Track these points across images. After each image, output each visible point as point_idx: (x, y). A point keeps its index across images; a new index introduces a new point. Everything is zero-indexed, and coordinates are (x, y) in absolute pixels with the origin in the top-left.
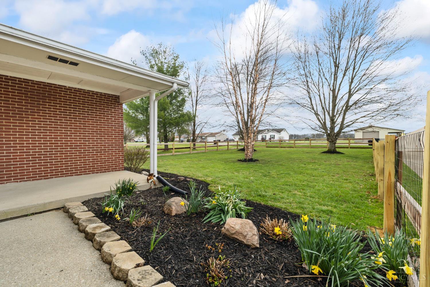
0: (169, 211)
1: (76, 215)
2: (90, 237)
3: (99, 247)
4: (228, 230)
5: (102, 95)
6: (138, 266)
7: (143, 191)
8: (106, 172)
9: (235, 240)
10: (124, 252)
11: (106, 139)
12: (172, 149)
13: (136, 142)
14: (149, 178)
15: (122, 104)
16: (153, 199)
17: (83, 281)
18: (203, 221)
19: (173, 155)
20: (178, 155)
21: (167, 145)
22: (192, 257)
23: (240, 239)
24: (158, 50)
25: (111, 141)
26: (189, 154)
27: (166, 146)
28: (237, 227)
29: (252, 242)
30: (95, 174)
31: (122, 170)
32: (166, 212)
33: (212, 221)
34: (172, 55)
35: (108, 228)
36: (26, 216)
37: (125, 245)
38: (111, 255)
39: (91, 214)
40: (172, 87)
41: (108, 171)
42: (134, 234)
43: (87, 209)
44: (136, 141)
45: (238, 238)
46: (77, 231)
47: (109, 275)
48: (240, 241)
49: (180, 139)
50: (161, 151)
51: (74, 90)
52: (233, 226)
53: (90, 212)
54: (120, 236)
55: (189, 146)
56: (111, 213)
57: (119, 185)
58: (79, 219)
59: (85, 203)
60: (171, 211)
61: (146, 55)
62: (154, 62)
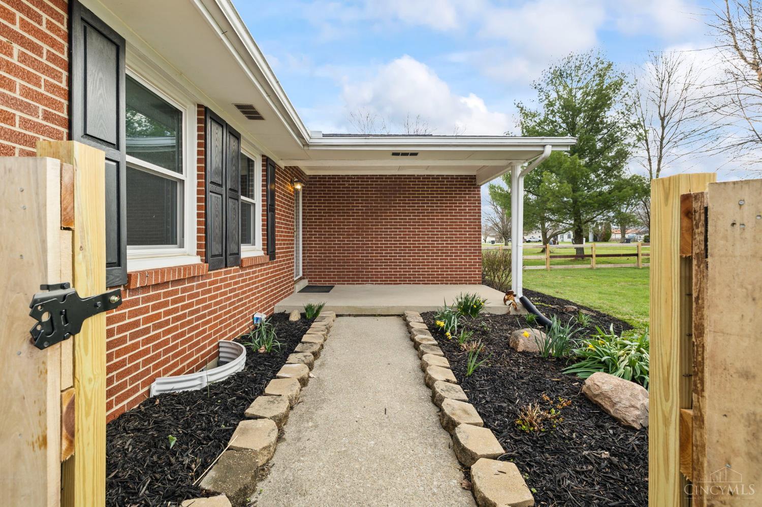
0: (514, 345)
1: (410, 324)
2: (416, 346)
3: (420, 355)
4: (588, 388)
5: (454, 178)
6: (448, 381)
7: (496, 316)
8: (457, 284)
9: (597, 406)
10: (442, 367)
11: (458, 238)
12: (591, 256)
13: (527, 242)
14: (506, 298)
15: (479, 187)
16: (505, 327)
17: (401, 377)
18: (563, 371)
19: (591, 269)
20: (604, 269)
21: (582, 249)
22: (516, 399)
23: (605, 406)
24: (563, 69)
25: (464, 241)
26: (635, 268)
27: (580, 250)
28: (606, 388)
29: (624, 415)
30: (444, 285)
31: (479, 283)
32: (511, 345)
33: (579, 374)
34: (595, 68)
35: (435, 342)
36: (375, 315)
37: (445, 362)
38: (427, 364)
39: (425, 326)
40: (542, 152)
41: (460, 284)
42: (459, 356)
43: (422, 321)
44: (527, 240)
45: (603, 404)
46: (409, 339)
47: (422, 381)
48: (604, 408)
49: (623, 236)
50: (570, 259)
51: (423, 178)
52: (598, 384)
53: (425, 325)
54: (444, 353)
55: (635, 252)
56: (443, 328)
57: (460, 300)
58: (413, 328)
59: (423, 315)
60: (517, 345)
61: (540, 87)
62: (556, 94)
